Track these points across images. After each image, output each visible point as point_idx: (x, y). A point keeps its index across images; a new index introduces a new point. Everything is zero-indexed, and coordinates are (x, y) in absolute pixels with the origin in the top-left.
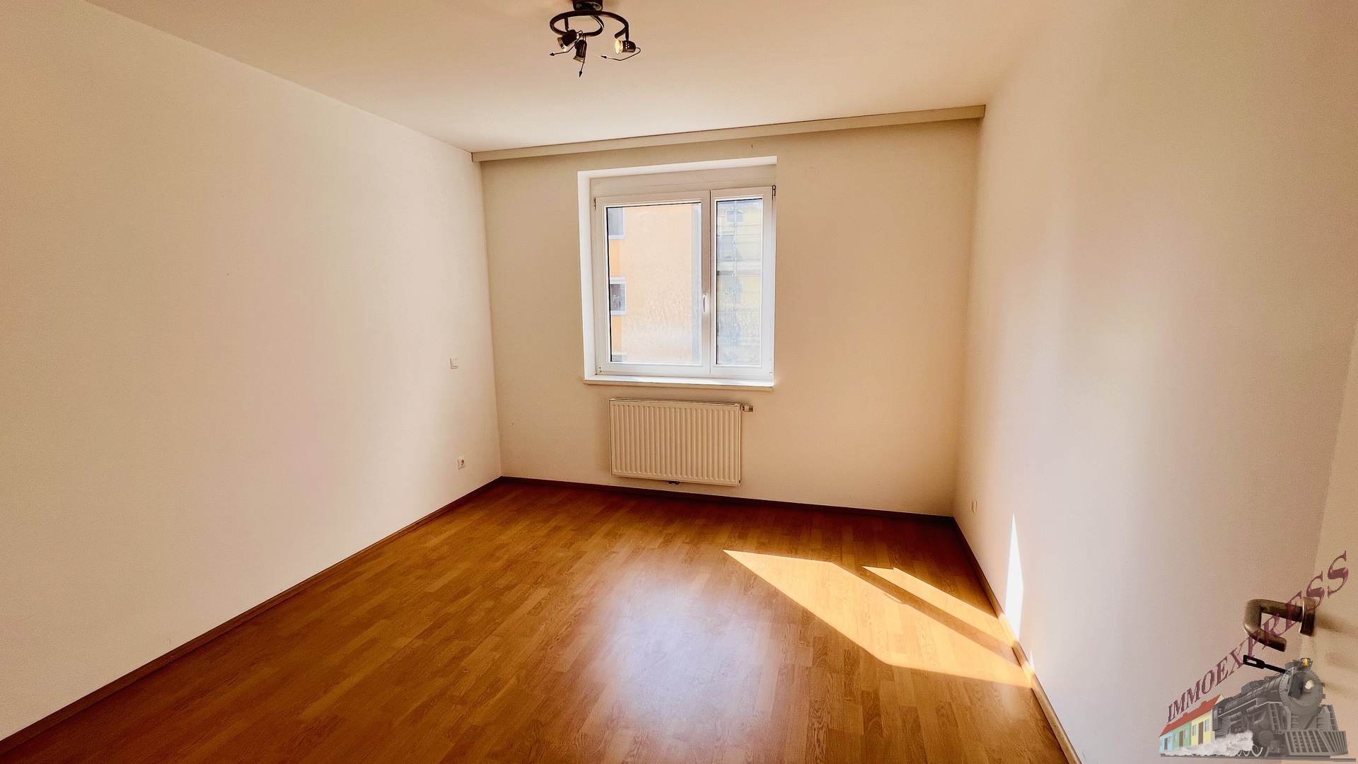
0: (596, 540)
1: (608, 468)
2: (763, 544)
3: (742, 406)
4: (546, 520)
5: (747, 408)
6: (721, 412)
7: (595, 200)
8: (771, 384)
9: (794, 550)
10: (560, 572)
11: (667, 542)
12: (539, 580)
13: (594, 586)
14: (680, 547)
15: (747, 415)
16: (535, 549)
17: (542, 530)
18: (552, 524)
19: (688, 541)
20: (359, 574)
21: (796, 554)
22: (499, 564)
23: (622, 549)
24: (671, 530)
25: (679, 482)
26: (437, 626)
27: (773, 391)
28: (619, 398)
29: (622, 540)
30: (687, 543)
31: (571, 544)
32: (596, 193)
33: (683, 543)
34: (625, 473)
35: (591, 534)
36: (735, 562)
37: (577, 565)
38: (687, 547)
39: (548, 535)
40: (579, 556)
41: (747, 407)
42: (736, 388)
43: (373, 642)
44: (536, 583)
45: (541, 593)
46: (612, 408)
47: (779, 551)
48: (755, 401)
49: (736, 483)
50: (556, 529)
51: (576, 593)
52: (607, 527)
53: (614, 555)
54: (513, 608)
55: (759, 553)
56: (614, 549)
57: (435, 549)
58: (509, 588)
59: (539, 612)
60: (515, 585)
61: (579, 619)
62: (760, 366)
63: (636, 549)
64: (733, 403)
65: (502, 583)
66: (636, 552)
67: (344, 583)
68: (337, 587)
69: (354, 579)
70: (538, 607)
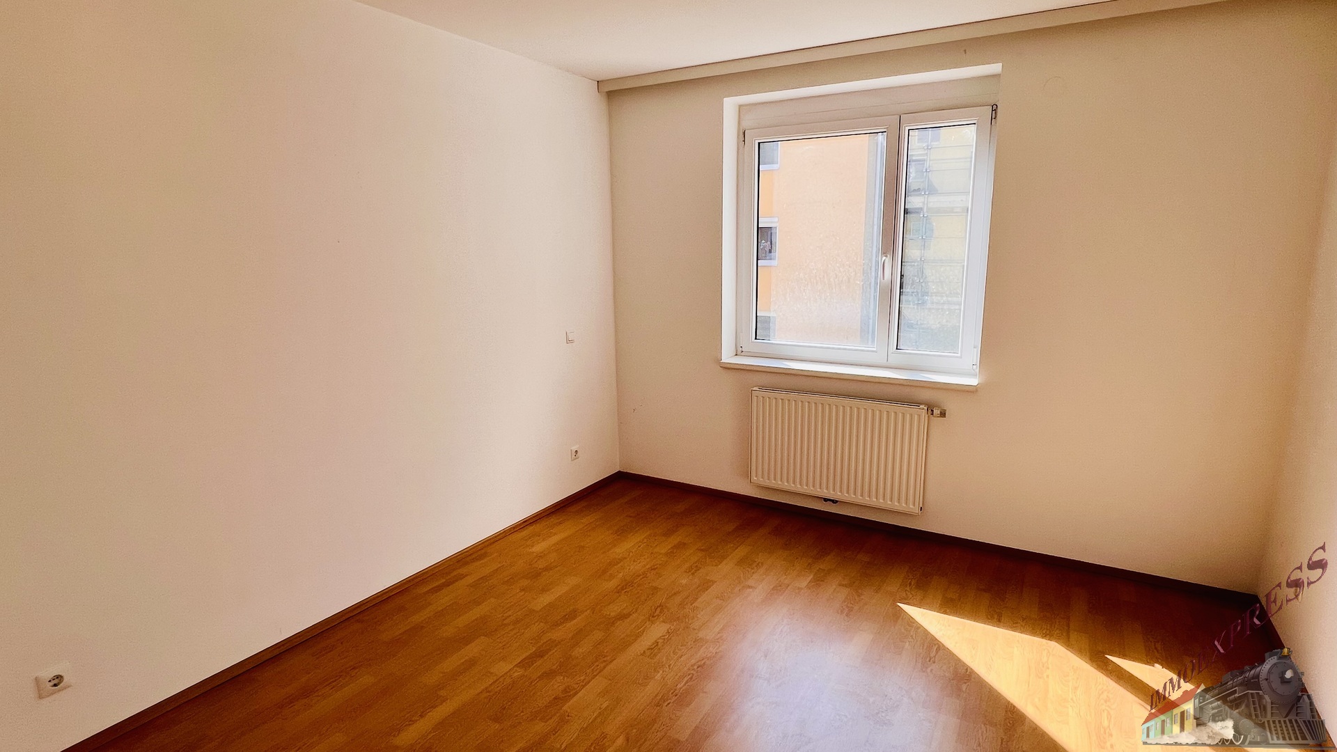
0: (727, 567)
1: (747, 474)
2: (952, 600)
3: (930, 410)
4: (668, 533)
5: (937, 412)
6: (900, 415)
7: (744, 133)
8: (974, 382)
9: (995, 615)
10: (682, 605)
11: (819, 581)
12: (658, 612)
13: (721, 629)
14: (835, 590)
15: (936, 421)
16: (655, 569)
17: (665, 547)
18: (675, 539)
19: (844, 583)
20: (462, 577)
21: (999, 621)
22: (613, 584)
23: (760, 584)
24: (825, 564)
25: (837, 501)
26: (540, 654)
27: (977, 391)
28: (763, 387)
29: (762, 571)
30: (846, 586)
31: (698, 569)
32: (745, 124)
33: (840, 585)
34: (767, 483)
35: (723, 558)
36: (911, 622)
37: (704, 597)
38: (845, 591)
39: (671, 554)
40: (706, 585)
41: (935, 410)
42: (922, 384)
43: (471, 663)
44: (652, 617)
45: (657, 630)
46: (755, 399)
47: (973, 614)
48: (951, 404)
49: (917, 510)
50: (681, 546)
51: (701, 635)
52: (742, 551)
53: (748, 590)
54: (625, 644)
55: (945, 613)
56: (751, 582)
57: (541, 556)
58: (622, 617)
59: (655, 655)
60: (629, 615)
61: (703, 671)
62: (959, 355)
63: (776, 586)
64: (918, 404)
65: (613, 610)
66: (778, 589)
67: (447, 584)
68: (438, 589)
69: (457, 581)
70: (655, 648)
